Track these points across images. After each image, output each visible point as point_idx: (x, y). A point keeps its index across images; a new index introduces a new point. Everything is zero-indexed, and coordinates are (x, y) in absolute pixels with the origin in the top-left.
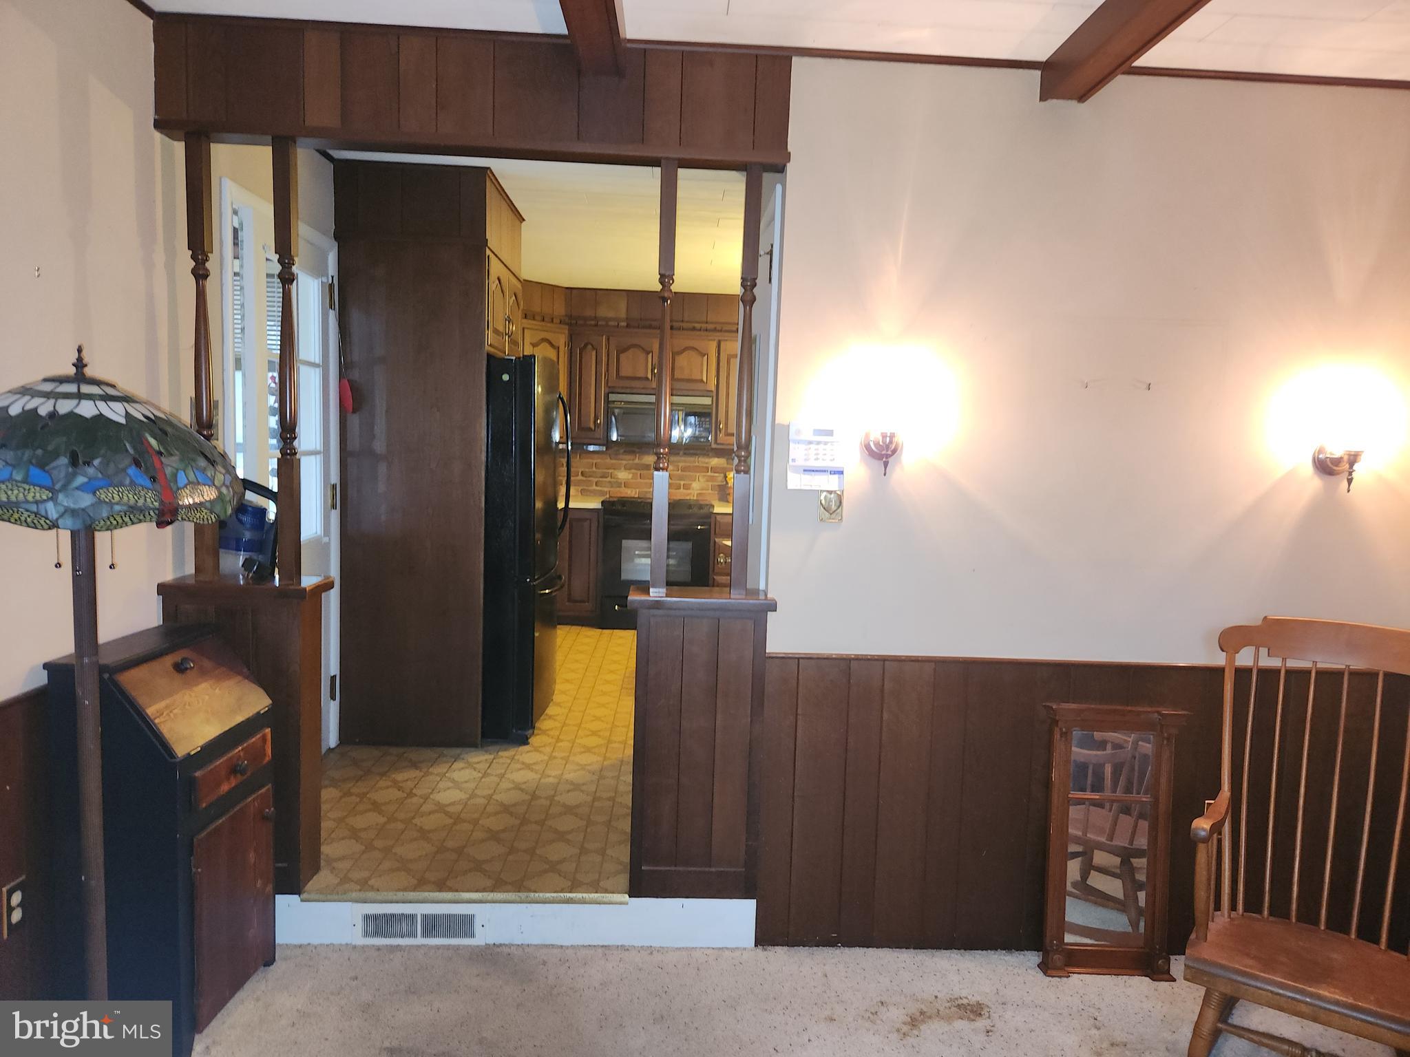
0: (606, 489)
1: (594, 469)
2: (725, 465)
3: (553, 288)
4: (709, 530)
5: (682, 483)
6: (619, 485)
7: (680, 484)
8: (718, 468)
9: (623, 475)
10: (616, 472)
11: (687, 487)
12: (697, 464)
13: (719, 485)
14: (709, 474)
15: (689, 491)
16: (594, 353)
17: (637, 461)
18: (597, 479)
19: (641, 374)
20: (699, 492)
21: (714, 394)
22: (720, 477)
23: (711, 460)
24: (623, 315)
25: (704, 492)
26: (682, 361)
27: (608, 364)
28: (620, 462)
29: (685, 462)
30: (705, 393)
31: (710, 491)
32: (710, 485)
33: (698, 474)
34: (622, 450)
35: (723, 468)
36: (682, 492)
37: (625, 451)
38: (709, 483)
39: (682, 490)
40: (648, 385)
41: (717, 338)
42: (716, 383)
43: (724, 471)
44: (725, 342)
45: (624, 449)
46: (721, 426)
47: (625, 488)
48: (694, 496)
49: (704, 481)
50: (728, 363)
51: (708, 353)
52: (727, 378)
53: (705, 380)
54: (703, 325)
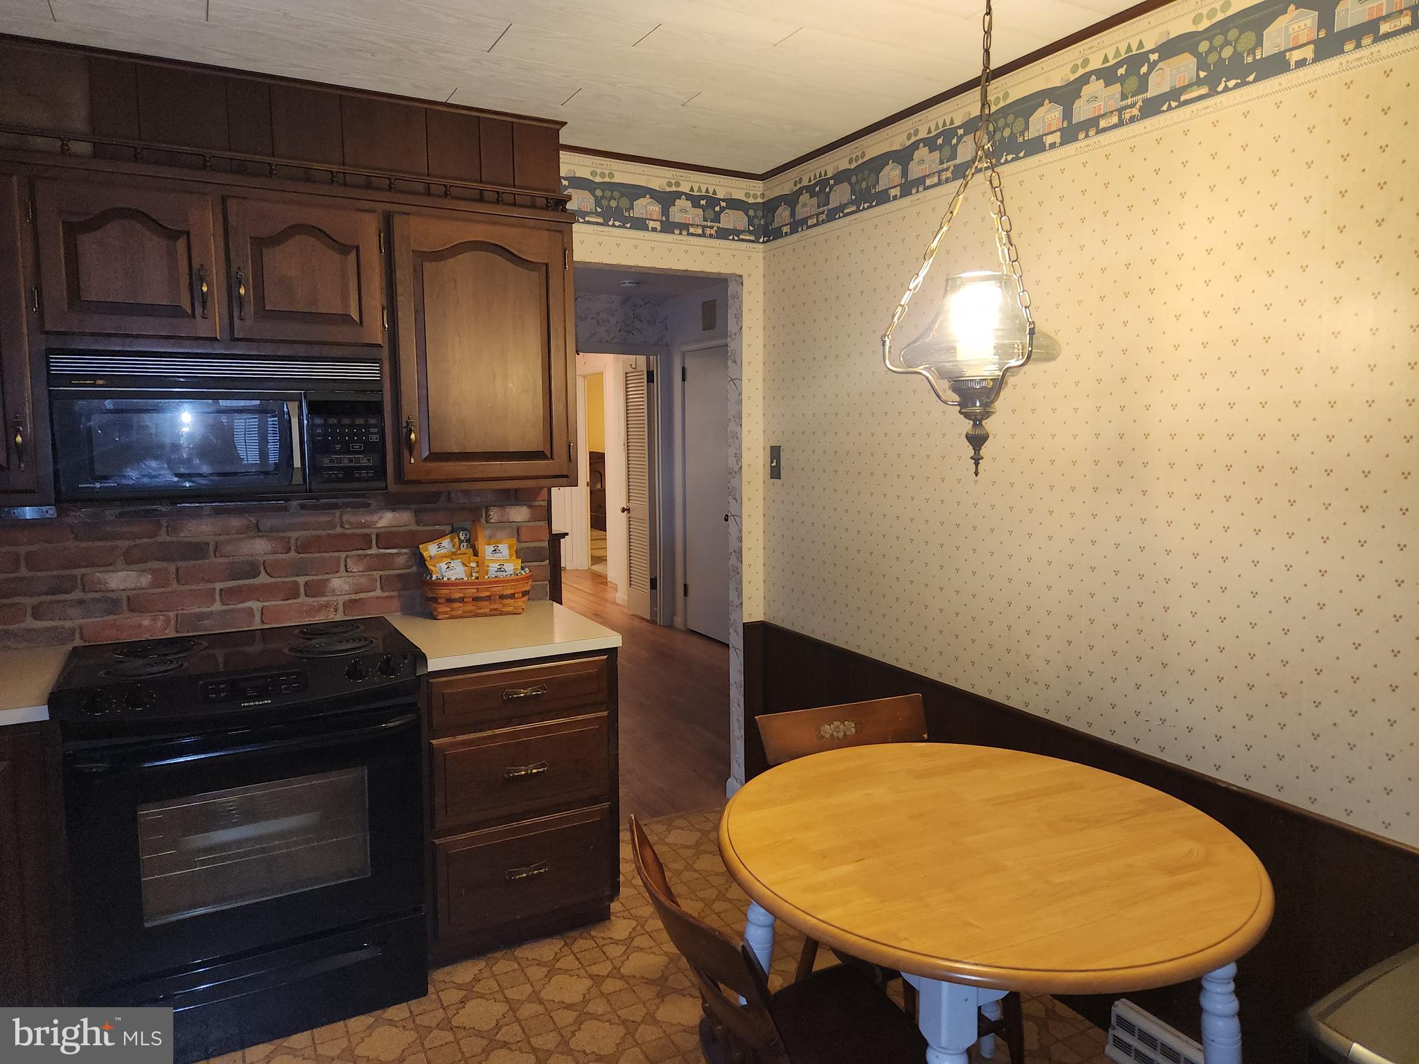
1: (24, 572)
2: (414, 528)
4: (416, 723)
5: (302, 580)
6: (112, 604)
7: (296, 583)
8: (396, 533)
9: (120, 580)
10: (99, 573)
11: (315, 589)
12: (338, 530)
13: (399, 576)
14: (374, 551)
15: (323, 600)
17: (163, 537)
18: (37, 599)
19: (157, 294)
20: (347, 597)
21: (385, 353)
22: (401, 556)
23: (375, 517)
25: (362, 595)
26: (282, 261)
28: (108, 543)
29: (304, 526)
30: (364, 352)
31: (378, 593)
32: (378, 579)
33: (343, 555)
34: (110, 513)
35: (412, 534)
36: (303, 604)
37: (121, 515)
38: (375, 573)
39: (302, 599)
40: (184, 327)
41: (380, 207)
42: (387, 326)
43: (413, 542)
44: (405, 217)
45: (118, 511)
46: (413, 436)
47: (131, 614)
48: (336, 610)
49: (361, 569)
50: (418, 272)
51: (356, 244)
52: (416, 312)
53: (356, 317)
54: (335, 169)
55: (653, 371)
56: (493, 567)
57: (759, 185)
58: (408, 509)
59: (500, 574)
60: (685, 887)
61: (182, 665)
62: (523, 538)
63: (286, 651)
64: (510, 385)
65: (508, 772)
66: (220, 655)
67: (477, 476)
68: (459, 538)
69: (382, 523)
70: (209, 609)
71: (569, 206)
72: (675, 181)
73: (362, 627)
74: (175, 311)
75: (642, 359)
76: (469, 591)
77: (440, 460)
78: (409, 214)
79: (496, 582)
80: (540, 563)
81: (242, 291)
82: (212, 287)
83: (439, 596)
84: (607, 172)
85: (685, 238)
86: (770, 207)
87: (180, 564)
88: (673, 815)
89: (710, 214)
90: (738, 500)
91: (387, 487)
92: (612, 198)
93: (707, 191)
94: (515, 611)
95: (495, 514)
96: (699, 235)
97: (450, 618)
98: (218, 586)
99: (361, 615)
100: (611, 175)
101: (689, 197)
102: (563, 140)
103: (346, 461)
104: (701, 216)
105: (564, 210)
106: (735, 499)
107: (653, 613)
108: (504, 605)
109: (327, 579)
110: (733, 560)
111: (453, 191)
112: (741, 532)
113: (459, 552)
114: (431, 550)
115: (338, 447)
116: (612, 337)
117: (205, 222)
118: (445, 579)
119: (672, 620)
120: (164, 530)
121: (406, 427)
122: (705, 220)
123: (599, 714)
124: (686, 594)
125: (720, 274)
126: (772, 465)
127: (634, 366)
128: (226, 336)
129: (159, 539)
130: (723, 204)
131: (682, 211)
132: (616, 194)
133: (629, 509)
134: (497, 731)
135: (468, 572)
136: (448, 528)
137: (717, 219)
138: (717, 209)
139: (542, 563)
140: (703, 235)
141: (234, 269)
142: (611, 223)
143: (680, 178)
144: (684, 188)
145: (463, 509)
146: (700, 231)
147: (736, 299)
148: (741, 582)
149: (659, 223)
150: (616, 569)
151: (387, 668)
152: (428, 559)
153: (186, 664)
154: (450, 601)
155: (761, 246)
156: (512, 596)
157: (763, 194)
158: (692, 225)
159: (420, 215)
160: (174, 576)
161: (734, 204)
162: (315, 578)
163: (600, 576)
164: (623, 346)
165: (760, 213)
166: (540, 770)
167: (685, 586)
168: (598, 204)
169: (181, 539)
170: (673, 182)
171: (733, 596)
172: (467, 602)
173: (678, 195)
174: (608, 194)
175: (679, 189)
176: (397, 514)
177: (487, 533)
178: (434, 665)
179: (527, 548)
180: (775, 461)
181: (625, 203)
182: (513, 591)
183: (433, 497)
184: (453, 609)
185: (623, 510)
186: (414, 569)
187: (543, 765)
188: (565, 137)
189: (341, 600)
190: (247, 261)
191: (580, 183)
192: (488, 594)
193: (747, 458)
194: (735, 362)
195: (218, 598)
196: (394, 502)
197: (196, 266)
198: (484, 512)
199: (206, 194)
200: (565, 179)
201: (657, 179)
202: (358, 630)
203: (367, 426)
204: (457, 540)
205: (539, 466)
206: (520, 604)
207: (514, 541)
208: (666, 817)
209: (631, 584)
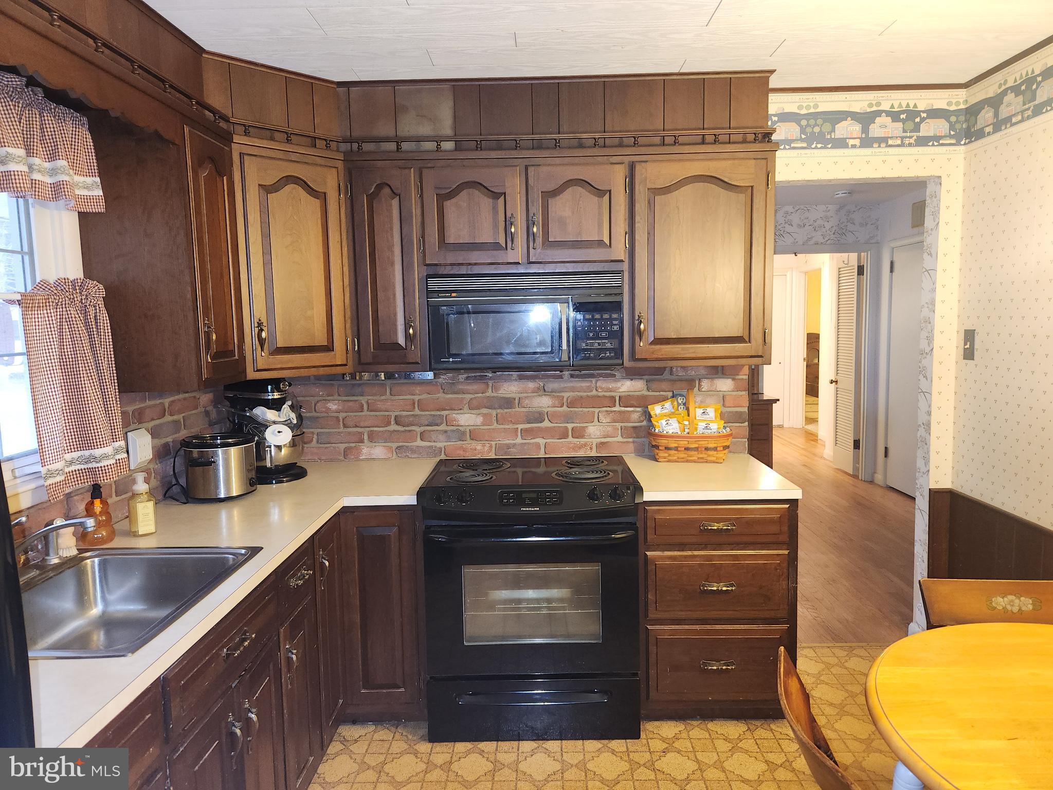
0: (439, 445)
1: (417, 412)
2: (646, 393)
3: (310, 83)
4: (635, 538)
5: (570, 426)
6: (461, 436)
7: (566, 428)
9: (467, 419)
10: (454, 415)
11: (578, 433)
12: (594, 393)
13: (634, 427)
14: (617, 408)
15: (582, 441)
16: (395, 203)
17: (489, 393)
18: (423, 428)
19: (486, 237)
20: (599, 440)
21: (625, 267)
22: (635, 414)
23: (619, 384)
24: (447, 129)
25: (609, 440)
26: (561, 207)
27: (423, 223)
28: (460, 396)
29: (573, 389)
30: (611, 267)
31: (619, 439)
32: (620, 429)
33: (597, 410)
34: (462, 377)
35: (644, 397)
36: (571, 443)
37: (467, 378)
38: (617, 424)
39: (570, 439)
40: (501, 257)
41: (627, 159)
42: (628, 246)
43: (644, 403)
44: (643, 164)
45: (465, 376)
46: (642, 326)
47: (471, 442)
48: (591, 448)
49: (608, 421)
50: (651, 204)
51: (609, 189)
52: (649, 234)
53: (607, 241)
54: (597, 136)
55: (863, 265)
56: (702, 425)
57: (962, 94)
58: (641, 379)
59: (706, 431)
60: (859, 708)
61: (492, 477)
62: (727, 404)
63: (553, 475)
64: (718, 285)
65: (704, 586)
66: (520, 471)
67: (688, 355)
68: (678, 402)
69: (623, 389)
70: (514, 442)
71: (774, 137)
72: (875, 102)
73: (606, 462)
74: (496, 246)
75: (853, 257)
76: (682, 442)
77: (661, 344)
78: (647, 161)
79: (702, 437)
80: (741, 425)
81: (535, 230)
82: (518, 229)
83: (660, 444)
84: (812, 104)
85: (884, 150)
86: (972, 111)
87: (499, 411)
88: (854, 644)
89: (910, 125)
90: (928, 378)
91: (623, 363)
92: (816, 125)
93: (908, 105)
94: (717, 461)
95: (705, 384)
96: (898, 146)
97: (668, 461)
98: (520, 427)
99: (608, 453)
100: (816, 106)
101: (888, 113)
102: (771, 86)
103: (596, 344)
104: (901, 130)
105: (770, 141)
106: (925, 377)
107: (856, 469)
108: (709, 456)
109: (587, 427)
110: (921, 432)
111: (681, 139)
112: (930, 406)
113: (677, 412)
114: (656, 410)
115: (591, 335)
116: (826, 239)
117: (514, 185)
118: (665, 432)
119: (873, 476)
120: (490, 390)
121: (638, 320)
122: (904, 131)
123: (781, 552)
124: (886, 455)
125: (918, 177)
126: (966, 347)
127: (846, 262)
128: (525, 261)
129: (487, 394)
130: (924, 115)
131: (880, 127)
132: (820, 121)
133: (837, 381)
134: (696, 553)
135: (682, 428)
136: (670, 394)
137: (917, 128)
138: (918, 120)
139: (743, 425)
140: (902, 145)
141: (531, 215)
142: (813, 146)
143: (881, 98)
144: (885, 106)
145: (681, 380)
146: (899, 142)
147: (934, 199)
148: (928, 452)
149: (859, 140)
150: (825, 429)
151: (615, 494)
152: (654, 416)
153: (494, 477)
154: (667, 448)
155: (963, 148)
156: (715, 449)
157: (966, 101)
158: (891, 138)
159: (654, 161)
160: (495, 418)
161: (934, 114)
162: (578, 425)
163: (812, 434)
164: (837, 246)
165: (962, 118)
166: (729, 589)
167: (886, 448)
168: (803, 131)
169: (499, 395)
170: (874, 103)
171: (920, 463)
172: (680, 451)
173: (878, 113)
174: (812, 122)
175: (880, 108)
176: (633, 382)
177: (699, 399)
178: (648, 496)
179: (730, 412)
180: (968, 344)
181: (827, 127)
182: (715, 445)
183: (660, 371)
184: (670, 455)
185: (832, 382)
186: (645, 423)
187: (732, 585)
188: (774, 82)
189: (595, 442)
190: (539, 210)
191: (785, 117)
192: (697, 446)
193: (938, 340)
194: (930, 254)
195: (519, 434)
196: (632, 374)
197: (509, 215)
198: (697, 382)
199: (515, 166)
200: (775, 115)
201: (859, 102)
202: (603, 464)
203: (611, 319)
204: (676, 403)
205: (738, 348)
206: (721, 455)
207: (719, 406)
208: (848, 644)
209: (836, 443)
